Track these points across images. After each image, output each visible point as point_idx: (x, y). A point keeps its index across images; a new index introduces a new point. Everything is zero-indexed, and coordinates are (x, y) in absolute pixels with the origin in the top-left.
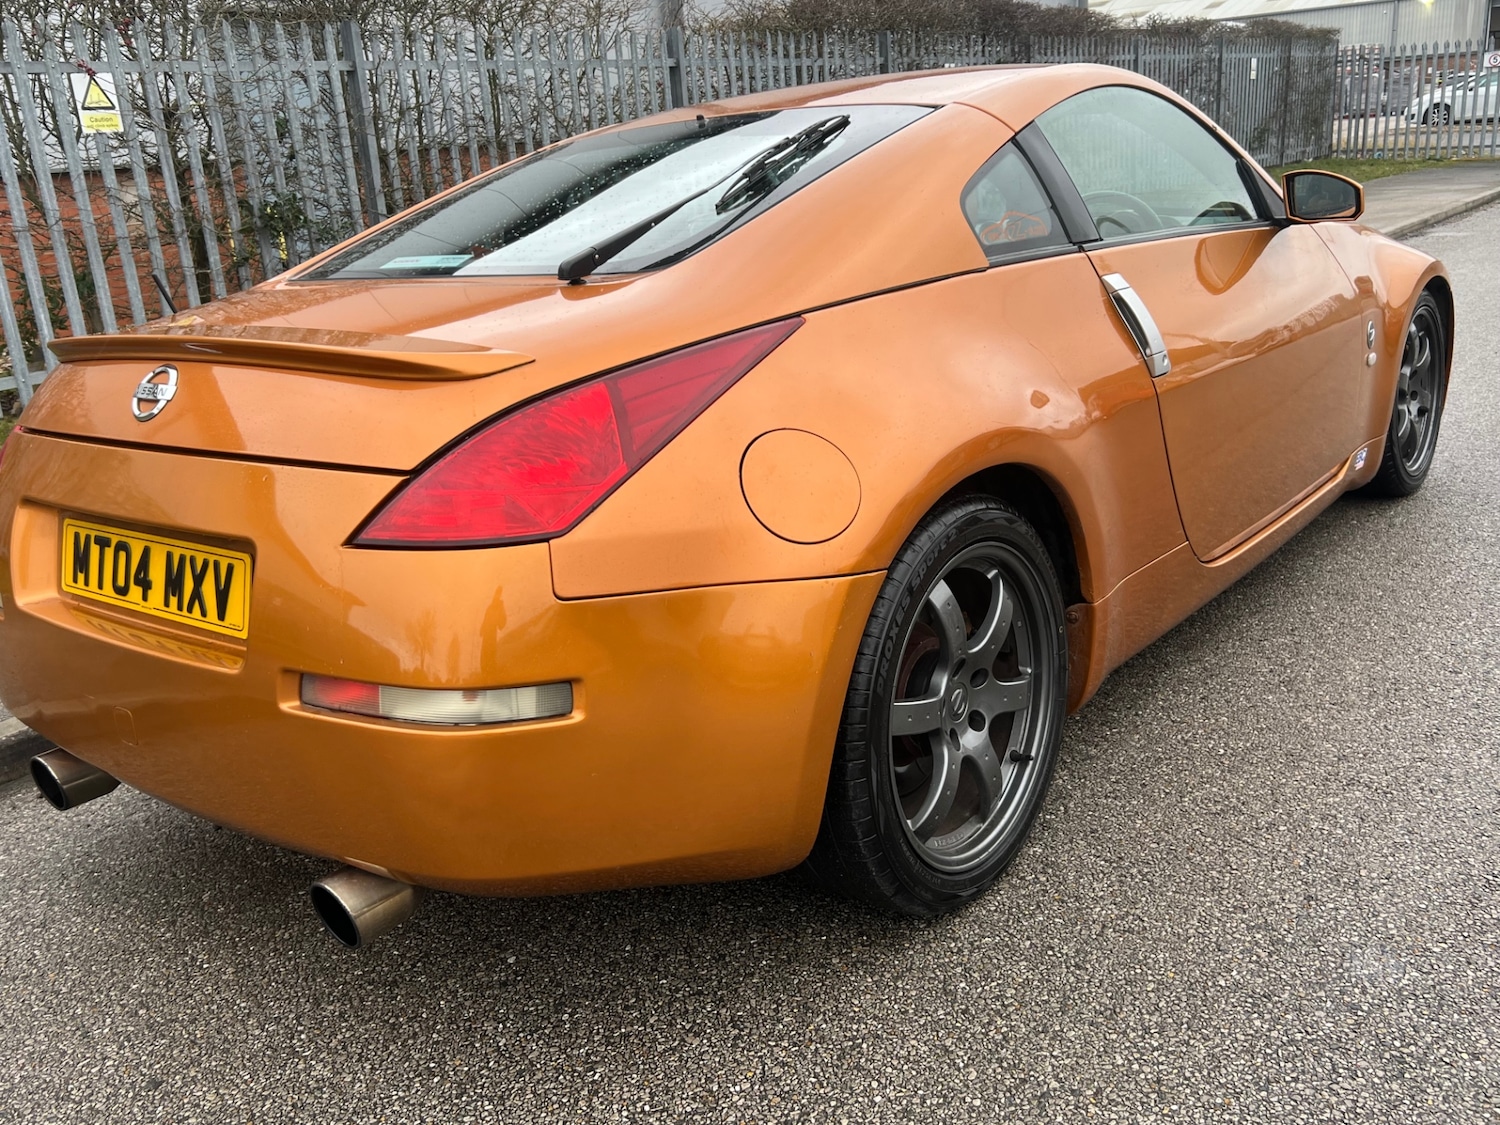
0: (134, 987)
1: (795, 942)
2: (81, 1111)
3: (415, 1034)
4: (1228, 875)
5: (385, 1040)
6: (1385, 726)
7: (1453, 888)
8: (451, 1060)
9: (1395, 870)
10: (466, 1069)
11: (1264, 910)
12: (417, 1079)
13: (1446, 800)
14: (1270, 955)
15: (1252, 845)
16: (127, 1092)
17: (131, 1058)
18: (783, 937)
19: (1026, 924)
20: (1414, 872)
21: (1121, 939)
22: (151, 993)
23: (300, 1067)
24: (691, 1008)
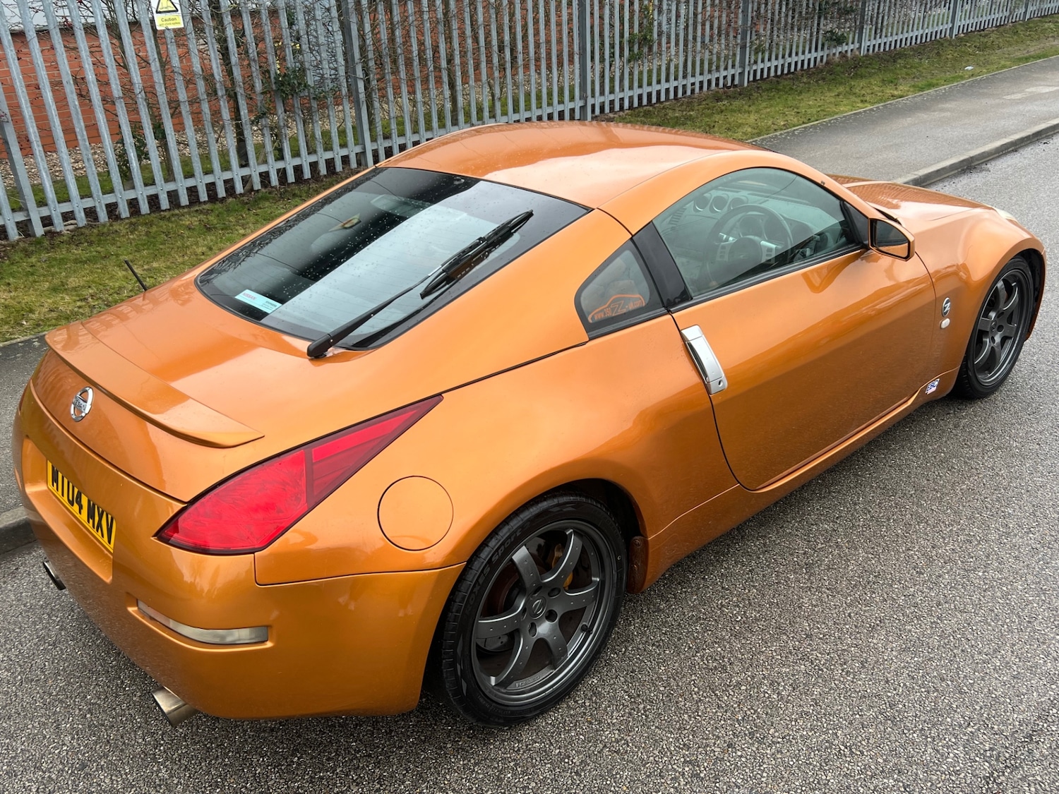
0: (89, 697)
1: (433, 728)
2: (44, 777)
3: (218, 756)
4: (693, 719)
5: (201, 758)
6: (850, 614)
7: (817, 752)
8: (230, 778)
9: (791, 733)
10: (235, 786)
11: (700, 750)
12: (209, 788)
13: (852, 682)
14: (686, 785)
15: (719, 698)
16: (69, 770)
17: (76, 746)
18: (428, 723)
19: (563, 736)
20: (801, 736)
21: (610, 757)
22: (96, 703)
23: (155, 769)
24: (361, 765)
